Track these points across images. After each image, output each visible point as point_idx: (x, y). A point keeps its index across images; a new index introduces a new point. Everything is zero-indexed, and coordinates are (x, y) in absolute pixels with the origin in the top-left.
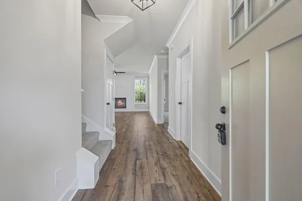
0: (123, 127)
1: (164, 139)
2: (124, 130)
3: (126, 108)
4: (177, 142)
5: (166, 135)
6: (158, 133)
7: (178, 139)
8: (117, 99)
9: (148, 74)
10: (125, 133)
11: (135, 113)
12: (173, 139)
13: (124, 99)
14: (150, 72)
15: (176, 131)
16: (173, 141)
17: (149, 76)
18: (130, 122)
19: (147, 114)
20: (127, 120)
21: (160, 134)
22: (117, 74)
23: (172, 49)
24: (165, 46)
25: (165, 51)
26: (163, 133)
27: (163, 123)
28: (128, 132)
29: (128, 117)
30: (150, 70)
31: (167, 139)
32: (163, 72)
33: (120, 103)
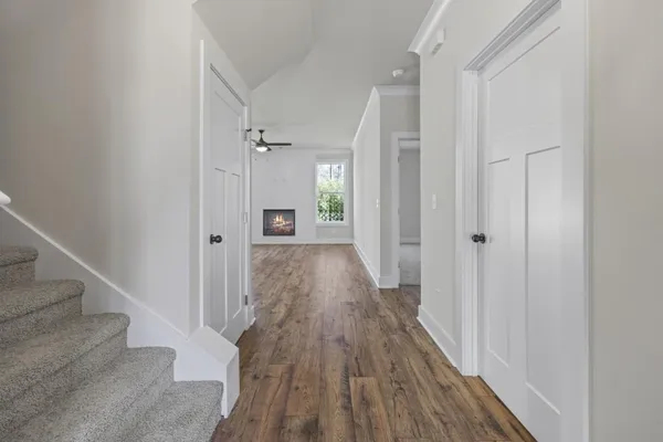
0: (279, 300)
1: (414, 364)
2: (281, 311)
3: (292, 233)
4: (466, 381)
5: (417, 340)
6: (386, 329)
7: (469, 368)
8: (268, 213)
9: (350, 149)
10: (280, 325)
11: (316, 248)
12: (449, 366)
13: (290, 213)
14: (354, 144)
15: (458, 338)
16: (453, 379)
17: (352, 155)
18: (302, 281)
19: (348, 251)
20: (295, 275)
21: (395, 336)
22: (269, 149)
23: (434, 53)
24: (409, 50)
25: (405, 71)
26: (405, 331)
27: (397, 287)
28: (293, 323)
29: (299, 261)
30: (356, 138)
31: (424, 364)
32: (395, 136)
33: (279, 221)
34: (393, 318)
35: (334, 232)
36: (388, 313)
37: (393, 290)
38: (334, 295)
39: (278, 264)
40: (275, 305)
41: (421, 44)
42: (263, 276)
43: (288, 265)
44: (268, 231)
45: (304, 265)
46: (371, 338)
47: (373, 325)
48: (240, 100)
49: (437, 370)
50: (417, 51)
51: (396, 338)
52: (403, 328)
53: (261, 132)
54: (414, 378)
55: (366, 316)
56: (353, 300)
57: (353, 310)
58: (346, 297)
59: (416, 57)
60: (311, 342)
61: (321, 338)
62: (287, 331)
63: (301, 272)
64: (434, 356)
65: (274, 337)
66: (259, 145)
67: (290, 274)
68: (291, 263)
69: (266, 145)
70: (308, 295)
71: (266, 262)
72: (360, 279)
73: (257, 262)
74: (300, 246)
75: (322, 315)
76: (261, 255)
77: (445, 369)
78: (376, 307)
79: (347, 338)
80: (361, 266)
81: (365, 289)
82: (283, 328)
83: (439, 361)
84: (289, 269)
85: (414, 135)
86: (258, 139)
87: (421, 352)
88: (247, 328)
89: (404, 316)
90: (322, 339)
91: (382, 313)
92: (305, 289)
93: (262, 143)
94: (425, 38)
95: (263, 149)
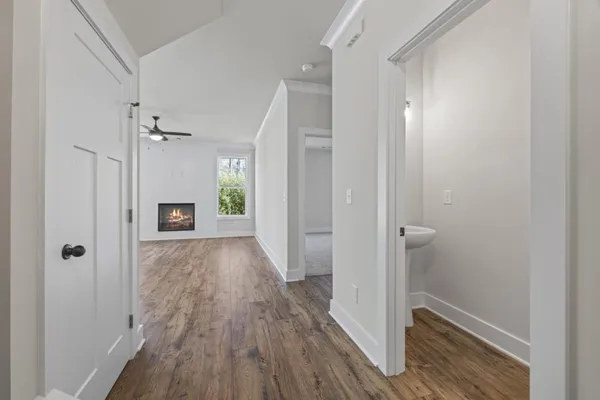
0: (177, 309)
1: (338, 371)
2: (179, 324)
3: (192, 227)
4: (391, 383)
5: (336, 340)
6: (301, 331)
8: (164, 208)
9: (251, 145)
10: (178, 346)
11: (218, 242)
12: (371, 367)
13: (189, 207)
14: (257, 140)
16: (379, 383)
17: (254, 150)
18: (204, 281)
19: (250, 243)
20: (196, 273)
21: (311, 338)
22: (165, 139)
23: (350, 45)
24: (322, 43)
25: (315, 65)
26: (320, 330)
27: (303, 279)
28: (195, 338)
29: (200, 258)
30: (259, 134)
31: (347, 370)
32: (302, 131)
33: (176, 215)
34: (305, 314)
35: (235, 226)
36: (301, 310)
37: (300, 282)
38: (240, 296)
39: (176, 263)
40: (171, 316)
41: (335, 37)
42: (157, 278)
43: (187, 263)
44: (163, 226)
45: (205, 262)
46: (288, 345)
47: (287, 327)
48: (125, 66)
49: (362, 376)
50: (330, 45)
51: (314, 340)
52: (317, 326)
53: (156, 118)
54: (341, 392)
55: (279, 317)
56: (263, 299)
57: (263, 311)
58: (254, 296)
59: (329, 52)
60: (219, 362)
61: (231, 354)
62: (189, 353)
63: (203, 270)
64: (354, 357)
65: (170, 364)
66: (152, 132)
67: (190, 274)
68: (191, 261)
69: (162, 133)
70: (211, 299)
71: (160, 261)
72: (266, 274)
73: (150, 262)
74: (201, 240)
75: (230, 323)
76: (154, 253)
77: (370, 372)
78: (287, 304)
79: (261, 349)
80: (265, 259)
81: (273, 284)
82: (183, 347)
83: (360, 362)
84: (189, 268)
85: (325, 132)
86: (152, 127)
87: (340, 354)
88: (131, 355)
89: (316, 311)
90: (233, 356)
91: (294, 311)
92: (208, 291)
93: (156, 131)
94: (340, 30)
95: (157, 138)
